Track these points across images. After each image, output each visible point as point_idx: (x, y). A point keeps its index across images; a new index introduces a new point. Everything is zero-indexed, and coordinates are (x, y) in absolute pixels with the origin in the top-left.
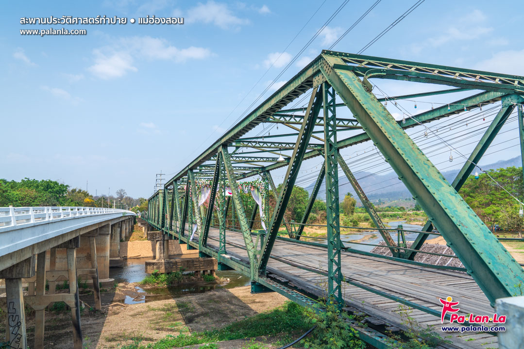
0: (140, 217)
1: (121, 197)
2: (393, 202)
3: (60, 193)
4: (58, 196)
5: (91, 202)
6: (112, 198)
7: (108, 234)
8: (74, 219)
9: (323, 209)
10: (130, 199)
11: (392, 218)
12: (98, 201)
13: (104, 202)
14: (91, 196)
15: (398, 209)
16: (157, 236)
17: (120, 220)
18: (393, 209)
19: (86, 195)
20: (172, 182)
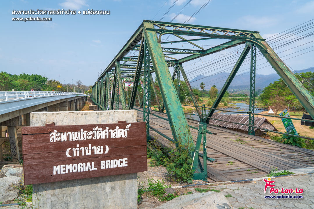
0: (89, 97)
1: (79, 85)
2: (242, 91)
3: (43, 82)
4: (42, 84)
5: (61, 88)
6: (73, 86)
7: (67, 106)
8: (43, 97)
9: (196, 95)
10: (84, 86)
11: (238, 101)
12: (65, 87)
13: (69, 88)
14: (61, 84)
15: (243, 95)
16: (95, 108)
17: (75, 99)
18: (240, 95)
19: (58, 83)
20: (100, 78)
